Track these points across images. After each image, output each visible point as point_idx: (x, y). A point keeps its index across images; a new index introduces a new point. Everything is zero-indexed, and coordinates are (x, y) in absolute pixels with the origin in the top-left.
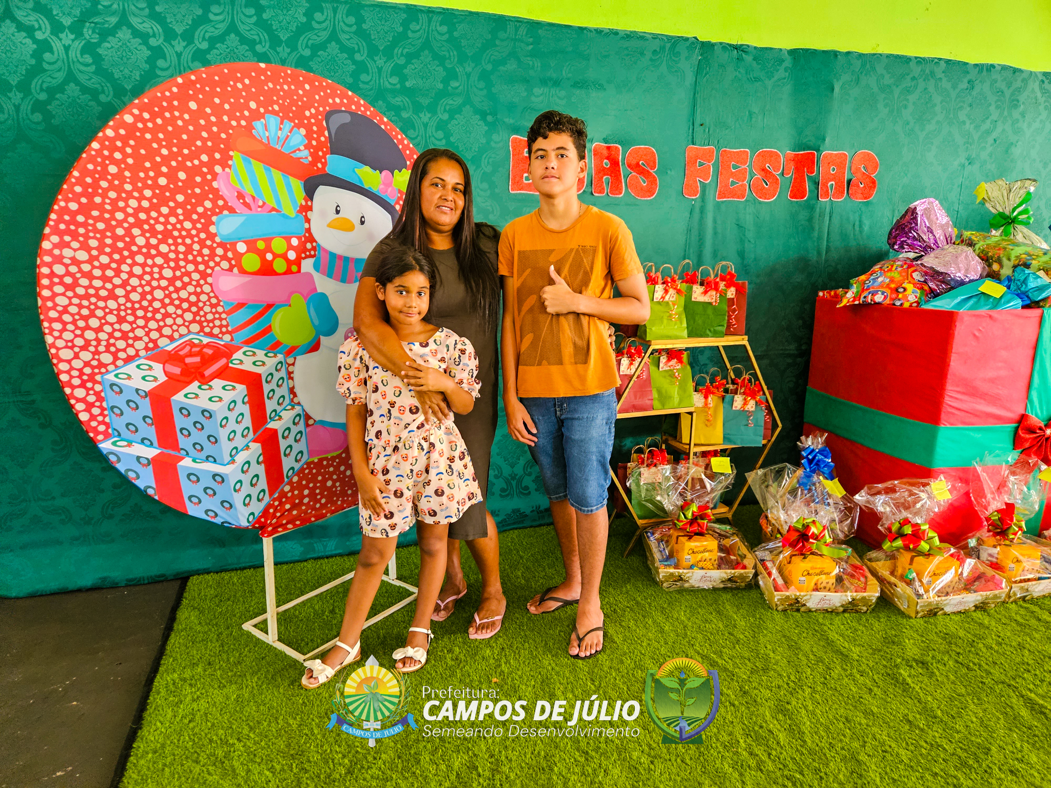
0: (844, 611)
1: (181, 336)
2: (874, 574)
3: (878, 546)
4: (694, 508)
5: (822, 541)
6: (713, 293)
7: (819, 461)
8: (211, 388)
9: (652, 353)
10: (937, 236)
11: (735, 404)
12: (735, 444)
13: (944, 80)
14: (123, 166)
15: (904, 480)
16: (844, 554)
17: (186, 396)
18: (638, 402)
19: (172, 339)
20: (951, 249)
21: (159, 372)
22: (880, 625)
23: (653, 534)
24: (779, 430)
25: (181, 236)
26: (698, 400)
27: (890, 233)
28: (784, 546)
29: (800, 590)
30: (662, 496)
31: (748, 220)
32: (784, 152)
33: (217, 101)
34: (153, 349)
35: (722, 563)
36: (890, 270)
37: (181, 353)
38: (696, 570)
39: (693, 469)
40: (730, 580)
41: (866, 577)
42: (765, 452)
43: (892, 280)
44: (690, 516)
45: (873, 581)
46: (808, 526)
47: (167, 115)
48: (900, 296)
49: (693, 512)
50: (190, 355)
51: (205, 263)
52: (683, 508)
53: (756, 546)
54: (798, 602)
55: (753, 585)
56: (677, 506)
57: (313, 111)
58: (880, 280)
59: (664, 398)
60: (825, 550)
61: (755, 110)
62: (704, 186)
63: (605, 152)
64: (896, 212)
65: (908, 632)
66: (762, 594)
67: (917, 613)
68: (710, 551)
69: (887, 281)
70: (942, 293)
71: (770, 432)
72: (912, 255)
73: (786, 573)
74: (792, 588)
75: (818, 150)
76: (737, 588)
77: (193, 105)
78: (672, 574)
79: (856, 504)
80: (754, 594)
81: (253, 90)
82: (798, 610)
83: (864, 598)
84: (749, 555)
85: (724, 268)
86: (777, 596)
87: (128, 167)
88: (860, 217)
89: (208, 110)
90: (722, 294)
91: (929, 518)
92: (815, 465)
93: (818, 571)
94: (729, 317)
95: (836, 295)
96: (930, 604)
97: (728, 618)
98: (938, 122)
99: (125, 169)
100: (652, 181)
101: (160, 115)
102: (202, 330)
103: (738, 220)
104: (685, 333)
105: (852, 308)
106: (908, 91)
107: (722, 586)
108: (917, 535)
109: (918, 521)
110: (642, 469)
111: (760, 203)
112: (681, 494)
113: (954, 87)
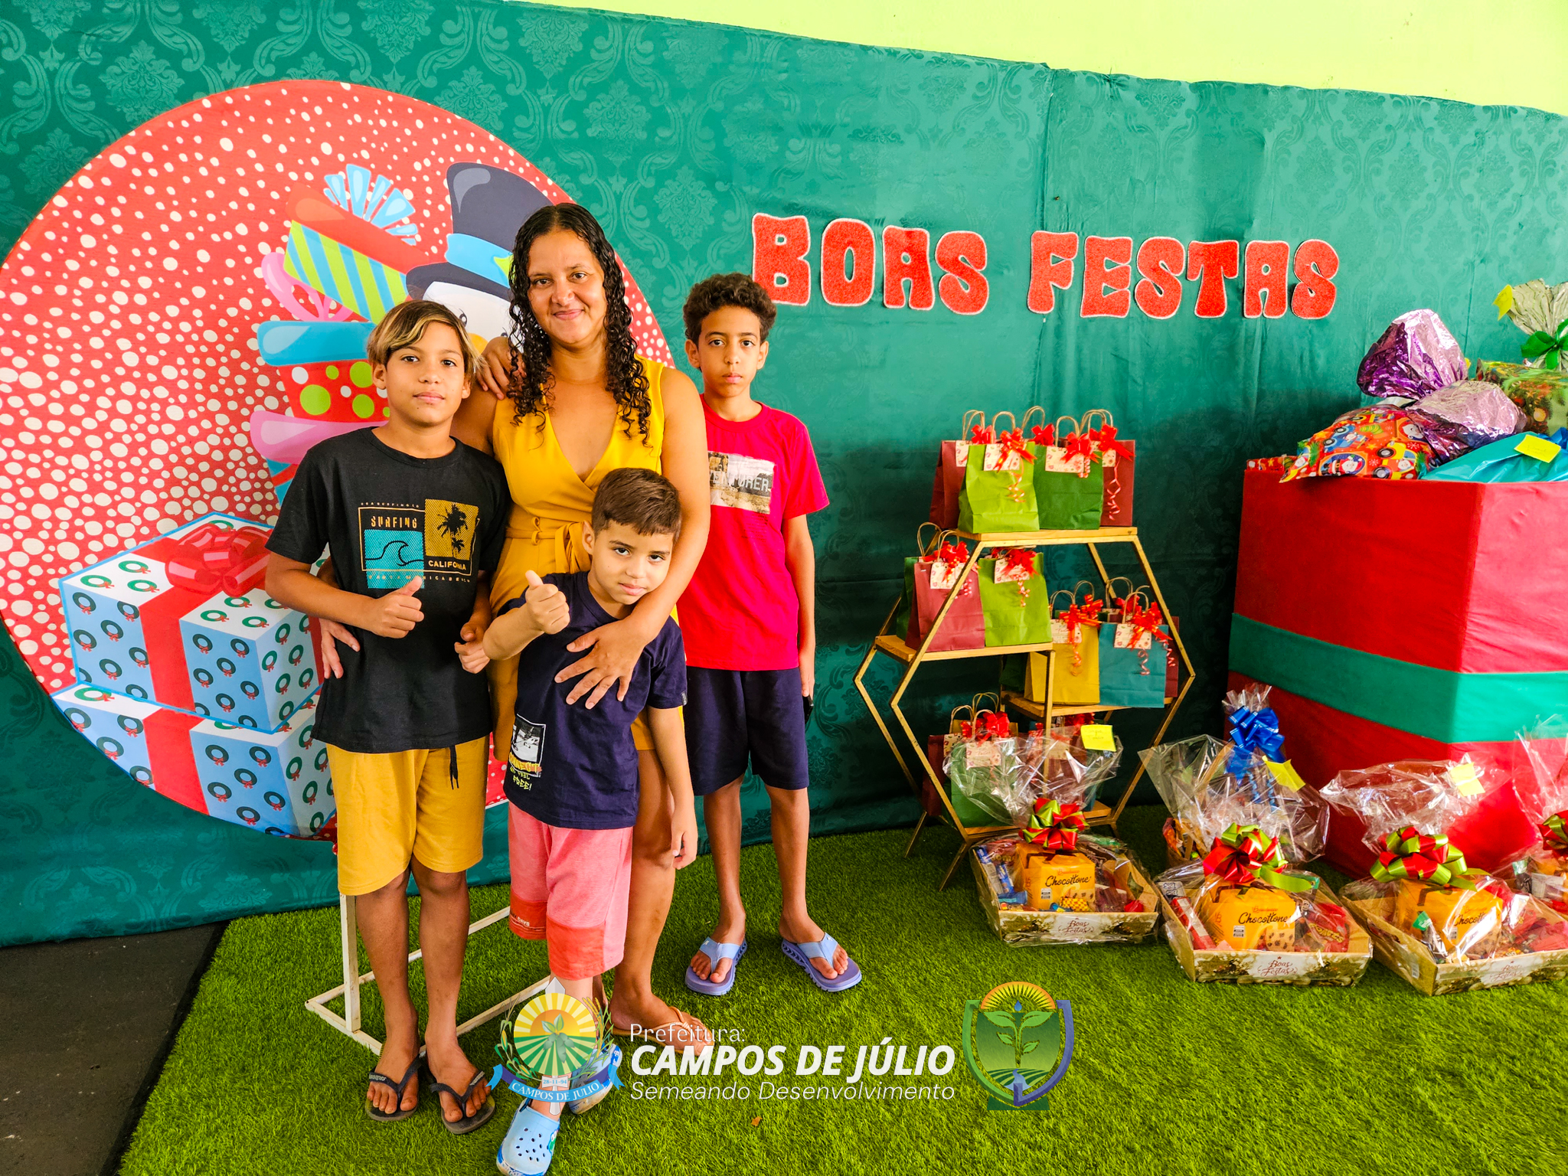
0: (1313, 984)
1: (197, 516)
2: (1361, 920)
3: (1364, 874)
4: (1055, 808)
5: (1271, 864)
6: (1080, 458)
7: (1258, 731)
8: (246, 603)
9: (981, 556)
10: (1440, 368)
11: (1118, 639)
12: (1119, 703)
13: (1438, 131)
14: (105, 237)
15: (1404, 763)
16: (1307, 887)
17: (204, 616)
18: (962, 634)
19: (180, 521)
20: (1464, 387)
21: (158, 576)
22: (1374, 1007)
23: (987, 851)
24: (1190, 680)
25: (198, 354)
26: (1057, 631)
27: (1362, 366)
28: (1206, 873)
29: (1236, 947)
30: (1001, 787)
31: (1133, 349)
32: (1187, 240)
33: (267, 139)
34: (146, 538)
35: (1103, 901)
36: (1366, 422)
37: (198, 544)
38: (1060, 913)
39: (1051, 746)
40: (1117, 929)
41: (1347, 926)
42: (1169, 718)
43: (1370, 438)
44: (1048, 822)
45: (1359, 933)
46: (1246, 839)
47: (183, 157)
48: (1385, 462)
49: (1054, 815)
50: (212, 547)
51: (240, 399)
52: (1036, 809)
53: (1158, 873)
54: (1234, 967)
55: (1156, 938)
56: (1026, 805)
57: (427, 162)
58: (1350, 437)
59: (1003, 629)
60: (1276, 880)
61: (1141, 176)
62: (1061, 295)
63: (904, 241)
64: (1369, 335)
65: (1422, 1020)
66: (1172, 954)
67: (1436, 986)
68: (1085, 880)
69: (1362, 439)
70: (1454, 457)
71: (1176, 684)
72: (1397, 401)
73: (1212, 918)
74: (1223, 943)
75: (1241, 238)
76: (1130, 944)
77: (227, 144)
78: (1020, 919)
79: (1324, 803)
80: (1157, 953)
81: (329, 124)
82: (1234, 982)
83: (1345, 962)
84: (1148, 888)
85: (1097, 419)
86: (1199, 956)
87: (114, 239)
88: (1311, 344)
89: (252, 154)
90: (1095, 461)
91: (1448, 825)
92: (1254, 740)
93: (1265, 915)
94: (1107, 497)
95: (1277, 465)
96: (1457, 971)
97: (1117, 994)
98: (1430, 197)
99: (108, 242)
100: (979, 285)
101: (172, 157)
102: (232, 507)
103: (1116, 349)
104: (1035, 522)
105: (1306, 484)
106: (1381, 148)
107: (1103, 939)
108: (1431, 855)
109: (1430, 829)
110: (968, 745)
111: (1150, 321)
112: (1032, 786)
113: (1455, 141)
